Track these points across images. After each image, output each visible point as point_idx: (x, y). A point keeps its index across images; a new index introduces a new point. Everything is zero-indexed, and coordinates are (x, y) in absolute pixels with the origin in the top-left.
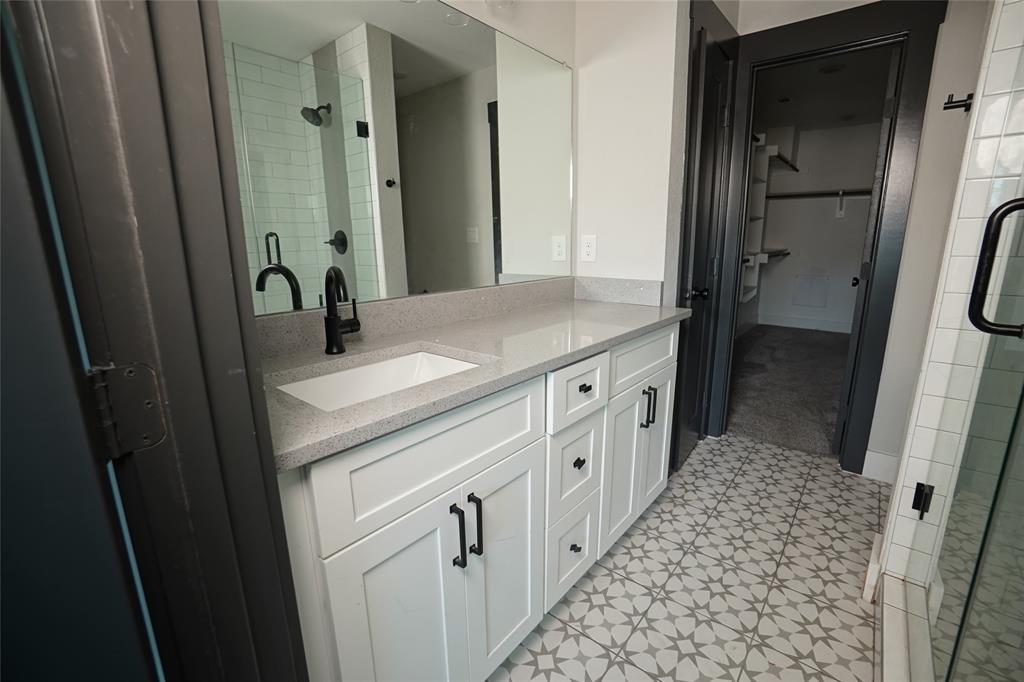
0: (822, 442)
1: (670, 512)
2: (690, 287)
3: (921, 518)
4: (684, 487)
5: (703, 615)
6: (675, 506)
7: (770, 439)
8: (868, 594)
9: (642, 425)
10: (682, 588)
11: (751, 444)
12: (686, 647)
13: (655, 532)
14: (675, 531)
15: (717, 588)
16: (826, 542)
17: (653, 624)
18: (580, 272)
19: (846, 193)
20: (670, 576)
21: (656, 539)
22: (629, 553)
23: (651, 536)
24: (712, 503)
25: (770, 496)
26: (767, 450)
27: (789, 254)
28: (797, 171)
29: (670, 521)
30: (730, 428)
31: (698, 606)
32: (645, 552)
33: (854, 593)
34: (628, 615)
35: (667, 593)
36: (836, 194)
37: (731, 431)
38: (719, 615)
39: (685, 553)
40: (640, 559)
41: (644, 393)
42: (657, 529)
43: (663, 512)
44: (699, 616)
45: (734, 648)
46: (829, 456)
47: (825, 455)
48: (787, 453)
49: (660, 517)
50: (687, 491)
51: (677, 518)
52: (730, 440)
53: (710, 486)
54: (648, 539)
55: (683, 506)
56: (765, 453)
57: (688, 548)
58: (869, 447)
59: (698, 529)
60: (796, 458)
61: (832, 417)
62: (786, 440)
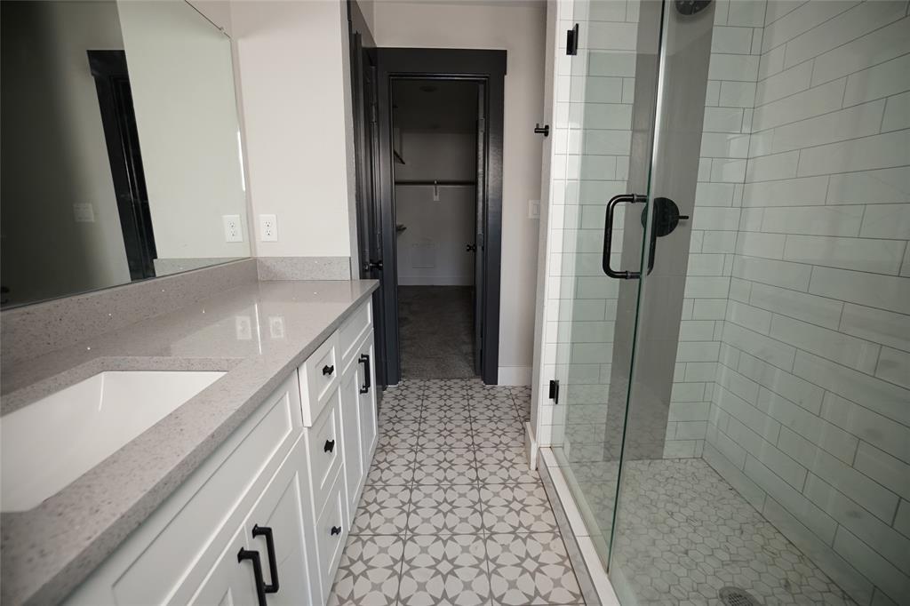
0: (466, 370)
1: (385, 460)
2: (368, 260)
3: (557, 403)
4: (387, 435)
5: (445, 534)
6: (387, 453)
7: (433, 375)
8: (533, 466)
9: (361, 392)
10: (421, 520)
11: (422, 383)
12: (445, 567)
13: (380, 483)
14: (396, 475)
15: (445, 508)
16: (497, 440)
17: (412, 564)
18: (262, 253)
19: (440, 183)
20: (408, 515)
21: (384, 488)
22: (367, 511)
23: (378, 488)
24: (413, 441)
25: (450, 420)
26: (435, 385)
27: (405, 228)
28: (404, 163)
29: (388, 468)
30: (403, 374)
31: (439, 530)
32: (379, 504)
33: (525, 468)
34: (390, 567)
35: (412, 531)
36: (431, 183)
37: (403, 377)
38: (456, 528)
39: (411, 491)
40: (378, 512)
41: (360, 361)
42: (380, 479)
43: (379, 462)
44: (442, 537)
45: (476, 548)
46: (474, 377)
47: (472, 378)
48: (448, 383)
49: (379, 468)
50: (390, 437)
51: (393, 463)
52: (407, 384)
53: (407, 427)
54: (377, 491)
55: (392, 451)
56: (434, 388)
57: (412, 485)
58: (499, 364)
59: (412, 465)
60: (456, 384)
61: (467, 348)
62: (445, 374)
